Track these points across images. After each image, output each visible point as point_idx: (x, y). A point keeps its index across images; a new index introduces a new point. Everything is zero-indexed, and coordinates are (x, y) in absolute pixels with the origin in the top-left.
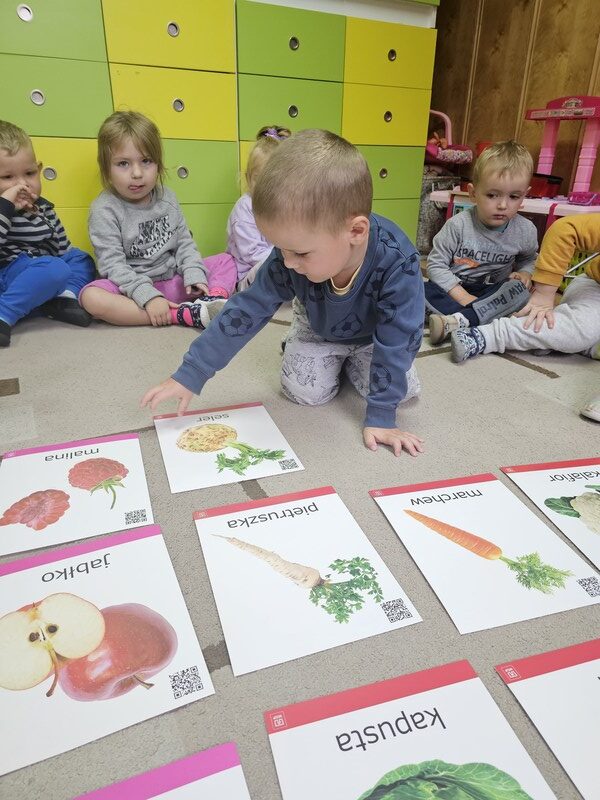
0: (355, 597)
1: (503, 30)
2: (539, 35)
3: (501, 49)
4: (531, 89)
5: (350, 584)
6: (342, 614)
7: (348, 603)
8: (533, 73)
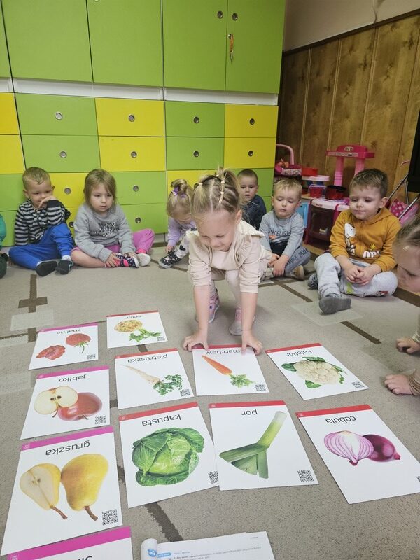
0: (171, 388)
1: (318, 104)
2: (336, 108)
3: (318, 113)
4: (333, 137)
5: (171, 384)
6: (163, 393)
7: (167, 389)
8: (333, 129)
